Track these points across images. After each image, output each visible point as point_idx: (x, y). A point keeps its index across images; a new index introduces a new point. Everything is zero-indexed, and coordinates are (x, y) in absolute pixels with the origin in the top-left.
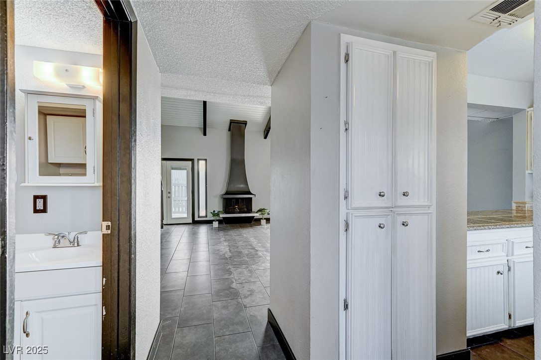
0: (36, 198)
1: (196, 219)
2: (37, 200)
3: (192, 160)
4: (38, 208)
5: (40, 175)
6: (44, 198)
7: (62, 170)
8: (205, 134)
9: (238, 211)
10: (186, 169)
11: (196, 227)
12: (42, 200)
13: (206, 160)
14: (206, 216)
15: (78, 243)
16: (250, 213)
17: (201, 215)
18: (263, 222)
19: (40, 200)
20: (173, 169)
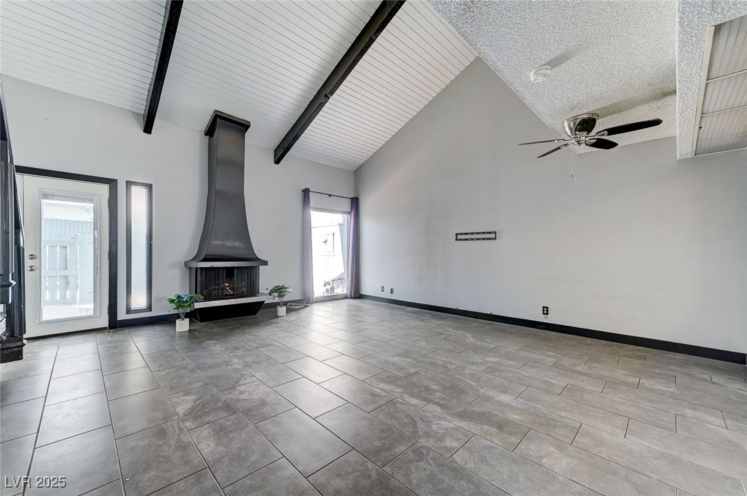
1: (122, 315)
3: (111, 182)
8: (148, 128)
9: (232, 292)
10: (91, 201)
11: (118, 336)
13: (150, 187)
14: (149, 308)
16: (255, 296)
17: (134, 306)
18: (282, 311)
20: (46, 196)
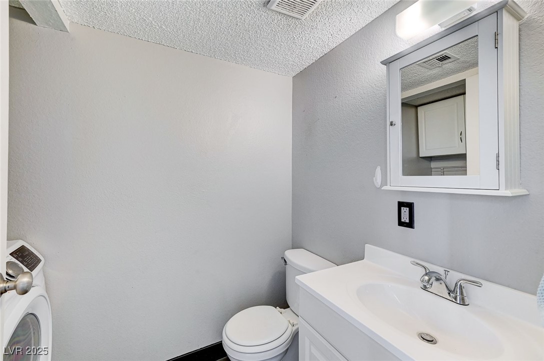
0: (401, 205)
2: (402, 208)
4: (403, 220)
5: (404, 175)
6: (410, 206)
7: (434, 165)
12: (408, 209)
15: (463, 299)
19: (405, 208)
